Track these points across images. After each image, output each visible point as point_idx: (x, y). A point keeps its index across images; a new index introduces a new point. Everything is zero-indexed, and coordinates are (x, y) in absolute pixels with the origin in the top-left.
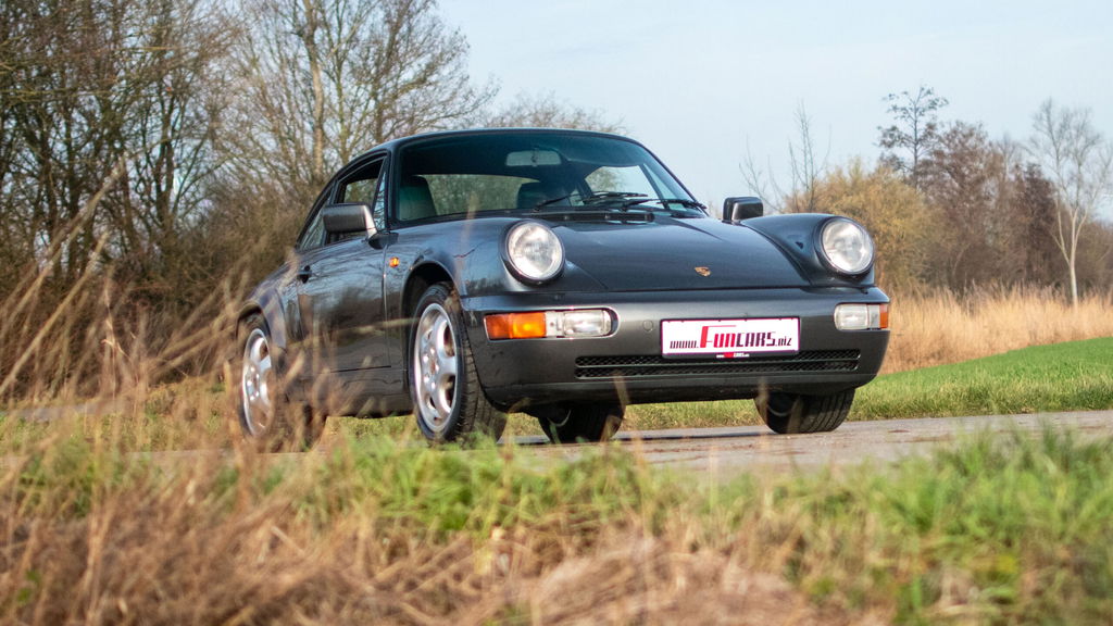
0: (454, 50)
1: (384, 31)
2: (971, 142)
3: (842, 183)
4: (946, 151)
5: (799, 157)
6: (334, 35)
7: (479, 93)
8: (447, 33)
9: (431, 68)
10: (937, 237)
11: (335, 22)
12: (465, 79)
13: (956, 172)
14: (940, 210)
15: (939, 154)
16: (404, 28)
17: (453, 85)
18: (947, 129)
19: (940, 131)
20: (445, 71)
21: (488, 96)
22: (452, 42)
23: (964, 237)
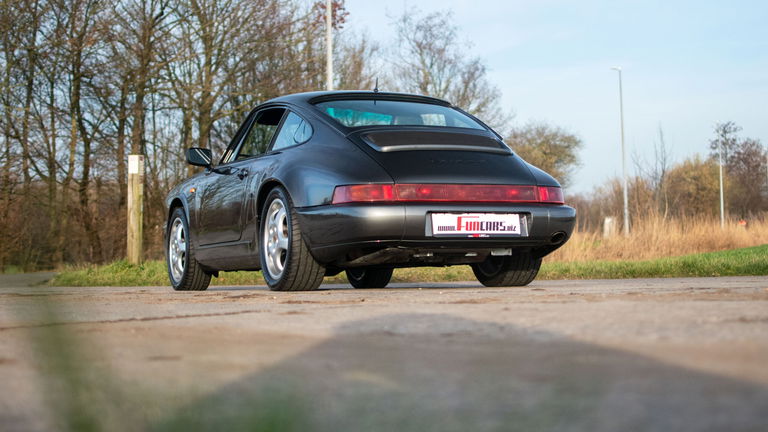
0: (495, 96)
1: (461, 86)
2: (754, 148)
3: (691, 165)
4: (742, 151)
5: (659, 149)
6: (438, 88)
7: (506, 116)
8: (491, 88)
9: (483, 104)
10: (736, 192)
11: (438, 82)
12: (499, 109)
13: (745, 161)
14: (738, 179)
15: (739, 153)
16: (471, 85)
17: (493, 113)
18: (742, 142)
19: (738, 142)
20: (490, 105)
21: (510, 118)
22: (494, 91)
23: (749, 192)
